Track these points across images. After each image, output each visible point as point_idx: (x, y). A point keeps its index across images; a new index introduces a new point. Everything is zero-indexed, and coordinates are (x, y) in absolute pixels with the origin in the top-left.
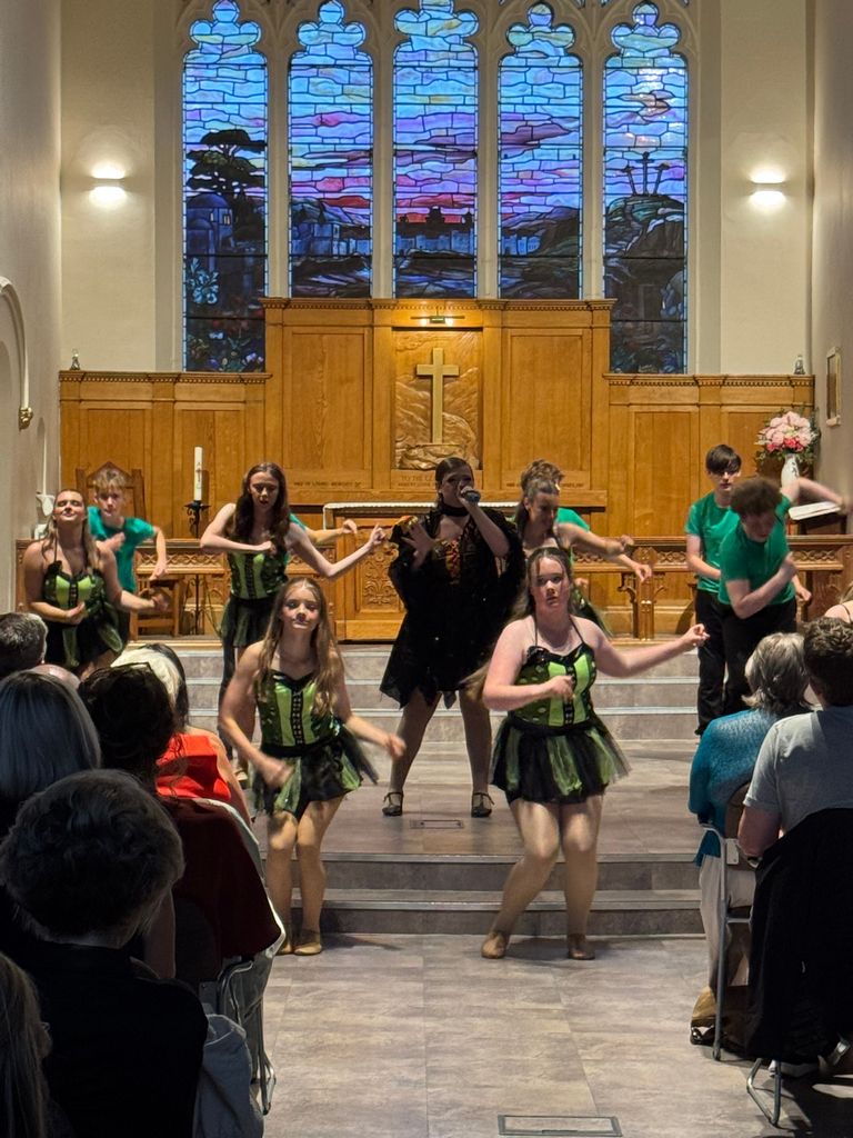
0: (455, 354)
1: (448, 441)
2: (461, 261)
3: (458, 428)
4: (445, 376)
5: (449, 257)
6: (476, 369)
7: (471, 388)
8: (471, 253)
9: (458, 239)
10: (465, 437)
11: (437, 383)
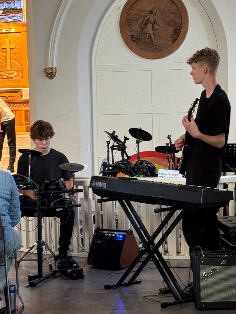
0: (13, 41)
1: (13, 69)
2: (19, 10)
3: (16, 65)
4: (10, 48)
5: (14, 9)
6: (20, 45)
7: (19, 52)
8: (21, 8)
9: (17, 3)
10: (18, 68)
11: (8, 50)
